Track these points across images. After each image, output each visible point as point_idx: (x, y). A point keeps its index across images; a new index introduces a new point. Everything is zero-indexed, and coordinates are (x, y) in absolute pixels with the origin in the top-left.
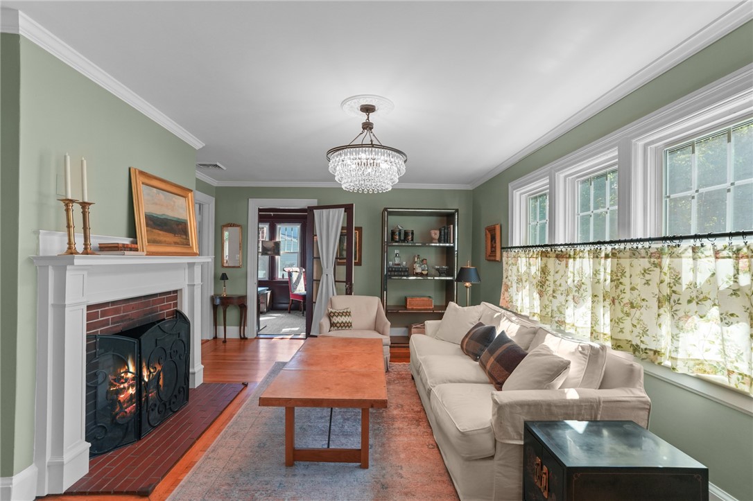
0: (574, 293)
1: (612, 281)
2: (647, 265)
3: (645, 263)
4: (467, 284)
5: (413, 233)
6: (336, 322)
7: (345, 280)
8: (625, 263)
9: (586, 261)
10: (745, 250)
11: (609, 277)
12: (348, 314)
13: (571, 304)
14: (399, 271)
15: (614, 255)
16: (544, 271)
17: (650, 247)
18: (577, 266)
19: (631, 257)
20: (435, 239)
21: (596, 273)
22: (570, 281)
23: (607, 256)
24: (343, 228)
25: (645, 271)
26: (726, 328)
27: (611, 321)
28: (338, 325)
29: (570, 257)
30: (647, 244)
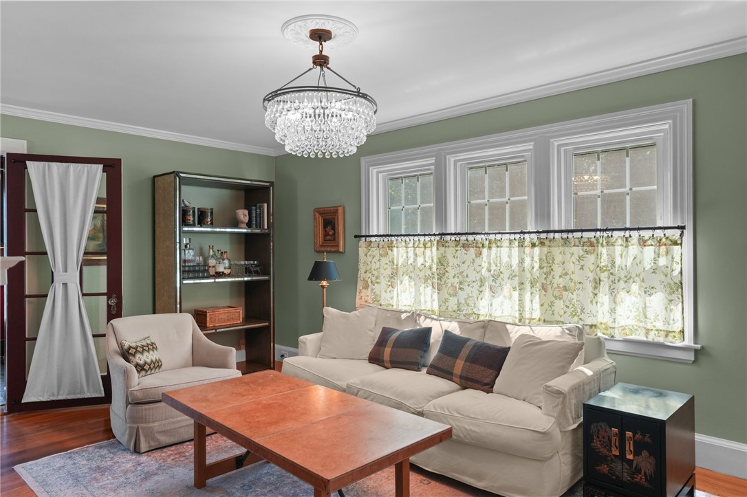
0: (491, 283)
1: (541, 268)
2: (582, 253)
3: (578, 251)
4: (324, 283)
5: (212, 213)
6: (141, 362)
7: (106, 291)
8: (556, 251)
9: (505, 251)
10: (664, 240)
11: (537, 266)
12: (151, 347)
13: (487, 293)
14: (195, 271)
15: (542, 244)
16: (442, 262)
17: (582, 237)
18: (493, 256)
19: (563, 246)
20: (243, 222)
21: (522, 261)
22: (484, 271)
23: (533, 245)
24: (99, 201)
25: (580, 258)
26: (648, 298)
27: (542, 305)
28: (146, 367)
29: (483, 246)
30: (578, 235)
